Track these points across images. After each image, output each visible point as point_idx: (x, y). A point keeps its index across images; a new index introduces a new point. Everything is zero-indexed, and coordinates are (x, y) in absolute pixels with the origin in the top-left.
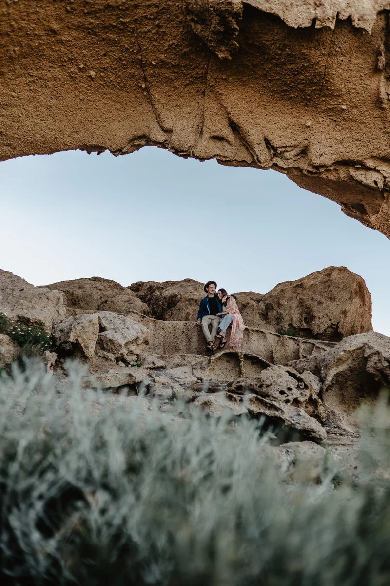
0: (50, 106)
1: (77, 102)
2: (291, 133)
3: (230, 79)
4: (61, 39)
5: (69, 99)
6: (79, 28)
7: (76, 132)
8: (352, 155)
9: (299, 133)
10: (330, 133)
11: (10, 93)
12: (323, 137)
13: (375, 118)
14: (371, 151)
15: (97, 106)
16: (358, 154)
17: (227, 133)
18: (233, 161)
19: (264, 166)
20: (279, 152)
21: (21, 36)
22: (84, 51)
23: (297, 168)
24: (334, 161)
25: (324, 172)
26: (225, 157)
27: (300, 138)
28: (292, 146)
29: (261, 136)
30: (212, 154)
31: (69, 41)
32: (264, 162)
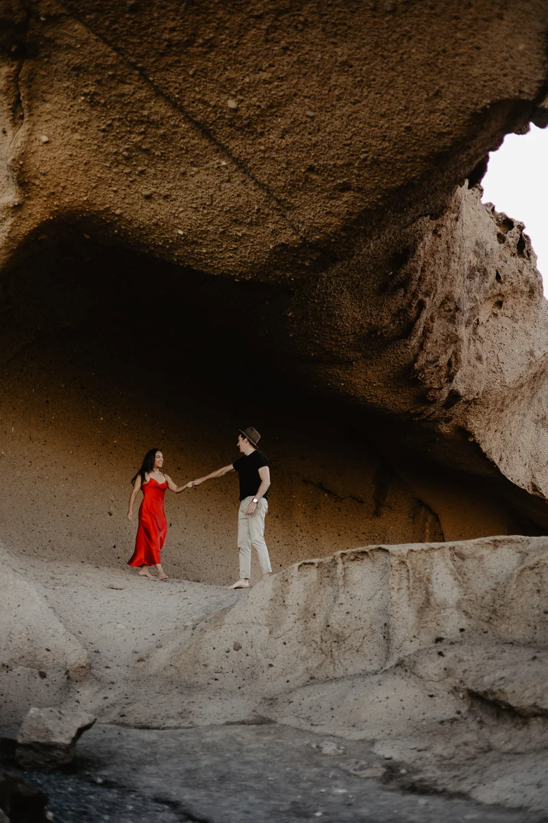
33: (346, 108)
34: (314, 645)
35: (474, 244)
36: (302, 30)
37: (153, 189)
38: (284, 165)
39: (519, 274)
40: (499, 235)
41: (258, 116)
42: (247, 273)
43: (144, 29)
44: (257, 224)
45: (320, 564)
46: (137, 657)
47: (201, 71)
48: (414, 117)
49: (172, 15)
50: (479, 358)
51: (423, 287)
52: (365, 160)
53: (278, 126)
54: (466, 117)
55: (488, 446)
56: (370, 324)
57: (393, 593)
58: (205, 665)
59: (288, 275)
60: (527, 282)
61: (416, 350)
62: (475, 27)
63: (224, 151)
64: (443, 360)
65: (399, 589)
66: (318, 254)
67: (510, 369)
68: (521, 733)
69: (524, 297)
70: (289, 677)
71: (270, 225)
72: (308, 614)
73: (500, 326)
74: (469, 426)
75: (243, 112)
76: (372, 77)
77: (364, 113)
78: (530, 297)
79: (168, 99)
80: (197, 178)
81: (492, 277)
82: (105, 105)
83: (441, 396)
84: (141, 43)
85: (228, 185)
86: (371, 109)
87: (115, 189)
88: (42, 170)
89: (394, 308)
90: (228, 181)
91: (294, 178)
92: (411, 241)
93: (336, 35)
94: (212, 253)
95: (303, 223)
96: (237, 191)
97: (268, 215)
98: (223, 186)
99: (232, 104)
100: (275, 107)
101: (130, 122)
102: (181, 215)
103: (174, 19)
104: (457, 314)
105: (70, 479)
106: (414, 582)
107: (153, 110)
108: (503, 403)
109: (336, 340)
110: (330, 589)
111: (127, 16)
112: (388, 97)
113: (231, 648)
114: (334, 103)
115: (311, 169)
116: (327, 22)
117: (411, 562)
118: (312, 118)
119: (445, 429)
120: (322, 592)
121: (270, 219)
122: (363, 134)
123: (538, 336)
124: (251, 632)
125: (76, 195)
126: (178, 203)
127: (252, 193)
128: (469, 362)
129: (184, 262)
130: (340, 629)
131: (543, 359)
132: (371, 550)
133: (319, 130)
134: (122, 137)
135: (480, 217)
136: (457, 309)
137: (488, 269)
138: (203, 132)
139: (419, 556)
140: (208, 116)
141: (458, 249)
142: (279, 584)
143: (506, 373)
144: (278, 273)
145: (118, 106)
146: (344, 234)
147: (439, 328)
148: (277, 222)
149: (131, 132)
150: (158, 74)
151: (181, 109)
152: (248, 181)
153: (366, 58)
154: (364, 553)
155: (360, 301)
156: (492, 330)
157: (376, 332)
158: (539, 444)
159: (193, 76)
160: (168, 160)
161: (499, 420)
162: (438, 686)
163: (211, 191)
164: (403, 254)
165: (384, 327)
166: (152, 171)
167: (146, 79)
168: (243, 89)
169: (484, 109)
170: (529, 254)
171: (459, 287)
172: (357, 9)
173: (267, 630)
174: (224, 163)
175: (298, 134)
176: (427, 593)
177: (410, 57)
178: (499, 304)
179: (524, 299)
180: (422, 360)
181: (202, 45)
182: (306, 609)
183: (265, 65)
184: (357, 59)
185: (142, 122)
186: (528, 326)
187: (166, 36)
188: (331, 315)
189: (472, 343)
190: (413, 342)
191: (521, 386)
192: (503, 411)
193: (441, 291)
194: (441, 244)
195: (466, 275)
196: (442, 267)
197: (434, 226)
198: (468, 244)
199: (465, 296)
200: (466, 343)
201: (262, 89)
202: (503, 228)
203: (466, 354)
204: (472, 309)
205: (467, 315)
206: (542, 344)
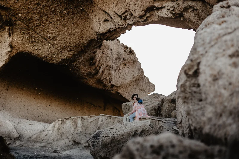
0: (67, 31)
1: (73, 25)
2: (120, 5)
4: (43, 6)
5: (69, 25)
7: (83, 37)
8: (146, 4)
9: (122, 4)
12: (129, 1)
15: (79, 24)
16: (148, 2)
17: (106, 17)
18: (116, 29)
19: (125, 27)
20: (124, 17)
21: (32, 11)
22: (54, 5)
23: (138, 21)
24: (143, 11)
25: (148, 18)
26: (113, 28)
27: (124, 6)
28: (126, 12)
29: (113, 12)
30: (107, 30)
31: (46, 4)
32: (123, 25)
33: (68, 38)
34: (59, 134)
35: (117, 53)
36: (59, 25)
37: (37, 48)
38: (60, 46)
39: (130, 58)
40: (124, 50)
41: (54, 37)
42: (57, 63)
43: (31, 23)
44: (57, 55)
45: (62, 120)
46: (30, 137)
47: (43, 30)
48: (80, 40)
50: (119, 77)
51: (100, 64)
52: (73, 46)
53: (57, 39)
54: (88, 41)
55: (125, 96)
56: (89, 71)
58: (41, 138)
59: (65, 64)
60: (132, 60)
61: (101, 76)
62: (86, 27)
63: (49, 43)
64: (108, 78)
65: (72, 124)
66: (70, 61)
67: (127, 79)
68: (78, 146)
70: (54, 140)
73: (125, 70)
74: (118, 91)
75: (51, 37)
76: (72, 33)
77: (72, 39)
78: (133, 63)
79: (38, 34)
80: (45, 47)
81: (122, 60)
82: (26, 34)
83: (109, 85)
84: (31, 25)
87: (30, 48)
88: (15, 45)
89: (94, 68)
90: (51, 47)
91: (62, 48)
92: (93, 56)
93: (64, 26)
94: (50, 59)
95: (65, 55)
96: (52, 49)
97: (59, 54)
99: (49, 35)
100: (56, 36)
102: (43, 53)
104: (110, 69)
105: (28, 102)
106: (75, 123)
107: (35, 35)
108: (127, 86)
110: (63, 125)
111: (28, 21)
112: (75, 36)
113: (46, 135)
114: (66, 37)
115: (65, 47)
116: (63, 24)
117: (74, 120)
118: (63, 39)
119: (113, 92)
120: (61, 125)
122: (72, 42)
123: (136, 71)
124: (49, 132)
125: (22, 49)
126: (42, 51)
127: (55, 50)
128: (117, 78)
129: (45, 61)
130: (63, 132)
131: (137, 77)
132: (69, 118)
133: (65, 41)
134: (30, 39)
135: (119, 47)
136: (110, 68)
137: (121, 58)
138: (45, 39)
139: (76, 119)
140: (45, 37)
141: (109, 56)
142: (54, 123)
144: (63, 63)
145: (29, 34)
146: (73, 58)
147: (106, 72)
148: (61, 55)
149: (32, 38)
150: (35, 30)
151: (40, 35)
152: (54, 48)
153: (70, 30)
155: (86, 67)
156: (123, 71)
157: (90, 73)
159: (41, 30)
160: (39, 43)
161: (127, 90)
162: (71, 140)
163: (48, 49)
164: (92, 58)
165: (92, 72)
166: (37, 45)
167: (33, 30)
168: (50, 33)
169: (90, 40)
170: (133, 54)
171: (110, 63)
172: (67, 23)
173: (52, 132)
175: (61, 41)
176: (76, 125)
177: (77, 31)
178: (125, 65)
179: (132, 64)
180: (102, 78)
181: (42, 26)
182: (58, 128)
183: (54, 30)
185: (34, 37)
187: (35, 24)
188: (80, 70)
189: (118, 74)
190: (99, 75)
191: (132, 83)
192: (127, 88)
193: (105, 65)
194: (104, 55)
195: (114, 60)
196: (105, 60)
197: (102, 52)
198: (115, 53)
199: (113, 64)
200: (116, 74)
201: (54, 33)
202: (126, 49)
203: (116, 76)
204: (117, 67)
205: (116, 68)
206: (137, 73)
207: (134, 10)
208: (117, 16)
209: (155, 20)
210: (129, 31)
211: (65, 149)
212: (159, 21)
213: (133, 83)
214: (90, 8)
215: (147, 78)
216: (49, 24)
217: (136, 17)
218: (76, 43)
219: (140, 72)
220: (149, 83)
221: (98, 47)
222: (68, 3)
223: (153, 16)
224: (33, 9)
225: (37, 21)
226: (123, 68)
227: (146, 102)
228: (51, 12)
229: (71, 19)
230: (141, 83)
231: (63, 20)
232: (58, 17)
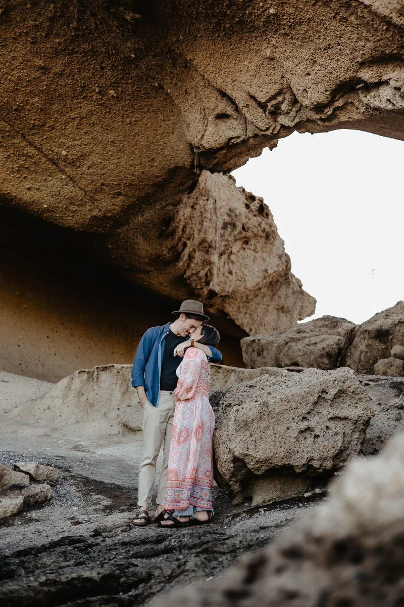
0: (112, 142)
1: (129, 127)
2: (267, 75)
3: (181, 37)
4: (56, 73)
5: (120, 128)
6: (56, 53)
7: (152, 159)
8: (338, 74)
9: (271, 71)
10: (296, 54)
11: (75, 142)
12: (291, 64)
13: (314, 5)
14: (351, 57)
15: (146, 125)
16: (343, 69)
17: (224, 106)
18: (248, 139)
19: (272, 133)
20: (272, 108)
21: (27, 86)
22: (84, 74)
23: (308, 120)
24: (327, 93)
25: (338, 112)
26: (238, 137)
27: (276, 78)
28: (279, 93)
29: (244, 95)
30: (223, 140)
31: (64, 70)
32: (268, 129)
33: (115, 160)
34: (81, 408)
35: (228, 210)
36: (92, 126)
37: (31, 185)
38: (90, 181)
39: (258, 226)
40: (246, 205)
41: (77, 159)
42: (80, 227)
43: (22, 118)
44: (81, 205)
45: (88, 372)
46: (5, 411)
47: (50, 137)
48: (144, 168)
49: (34, 114)
50: (231, 273)
51: (185, 236)
52: (126, 183)
53: (86, 164)
54: (166, 171)
55: (240, 322)
56: (156, 253)
57: (113, 385)
58: (34, 416)
59: (100, 230)
60: (264, 231)
61: (186, 268)
62: (164, 135)
63: (63, 172)
64: (202, 274)
65: (116, 384)
66: (113, 222)
67: (250, 279)
68: (133, 438)
69: (263, 239)
70: (67, 421)
71: (87, 207)
72: (80, 394)
73: (246, 255)
74: (226, 310)
75: (69, 156)
76: (125, 149)
77: (123, 163)
78: (267, 239)
79: (35, 147)
80: (51, 182)
81: (239, 228)
82: (6, 146)
83: (203, 293)
84: (21, 124)
85: (67, 187)
86: (126, 162)
87: (12, 184)
89: (169, 246)
90: (66, 185)
91: (96, 187)
92: (171, 213)
93: (107, 130)
94: (62, 216)
95: (102, 207)
96: (69, 190)
97: (86, 202)
98: (64, 187)
99: (64, 153)
100: (83, 156)
101: (19, 155)
102: (45, 198)
103: (35, 116)
104: (210, 249)
106: (123, 381)
107: (29, 151)
108: (247, 298)
109: (138, 260)
110: (92, 383)
111: (14, 112)
112: (133, 158)
113: (46, 409)
114: (110, 157)
115: (103, 184)
116: (103, 124)
117: (122, 372)
118: (101, 163)
120: (88, 384)
121: (87, 204)
122: (123, 172)
123: (272, 261)
124: (55, 401)
126: (43, 193)
127: (77, 191)
128: (224, 274)
129: (49, 219)
130: (92, 401)
131: (274, 274)
132: (110, 367)
133: (104, 168)
134: (15, 161)
135: (233, 195)
136: (210, 247)
137: (237, 223)
138: (53, 162)
139: (127, 370)
140: (54, 157)
141: (209, 215)
142: (70, 380)
143: (247, 281)
144: (95, 228)
145: (12, 148)
146: (122, 214)
147: (199, 256)
148: (91, 206)
149: (19, 159)
150: (30, 137)
151: (42, 152)
152: (75, 186)
153: (121, 141)
154: (106, 367)
155: (149, 241)
156: (241, 257)
157: (160, 257)
158: (279, 322)
159: (46, 139)
160: (38, 173)
161: (247, 308)
162: (114, 422)
163: (59, 189)
164: (168, 220)
165: (164, 255)
166: (30, 177)
167: (25, 138)
168: (68, 147)
169: (172, 168)
170: (267, 215)
171: (211, 235)
172: (115, 121)
173: (62, 400)
174: (64, 177)
175: (95, 169)
176: (128, 386)
177: (139, 143)
178: (247, 243)
179: (263, 240)
180: (188, 273)
181: (49, 127)
182: (80, 392)
183: (78, 138)
184: (117, 141)
185: (24, 156)
186: (265, 255)
187: (32, 122)
188: (133, 248)
189: (226, 263)
190: (181, 264)
191: (260, 289)
192: (248, 302)
193: (197, 238)
194: (197, 213)
195: (220, 227)
196: (197, 225)
197: (191, 204)
198: (223, 210)
199: (218, 239)
200: (222, 264)
201: (77, 148)
202: (250, 201)
203: (222, 269)
204: (226, 245)
205: (222, 249)
206: (273, 266)
207: (302, 89)
208: (253, 104)
209: (356, 118)
210: (271, 150)
211: (101, 442)
212: (365, 120)
213: (262, 291)
214: (179, 84)
215: (298, 281)
216: (66, 123)
217: (307, 107)
218: (133, 175)
219: (282, 263)
220: (302, 293)
221: (186, 190)
222: (122, 70)
223: (350, 107)
224: (28, 81)
225: (36, 113)
226: (241, 251)
227: (306, 337)
228: (75, 90)
229: (126, 111)
230: (283, 291)
231: (105, 113)
232: (92, 106)
